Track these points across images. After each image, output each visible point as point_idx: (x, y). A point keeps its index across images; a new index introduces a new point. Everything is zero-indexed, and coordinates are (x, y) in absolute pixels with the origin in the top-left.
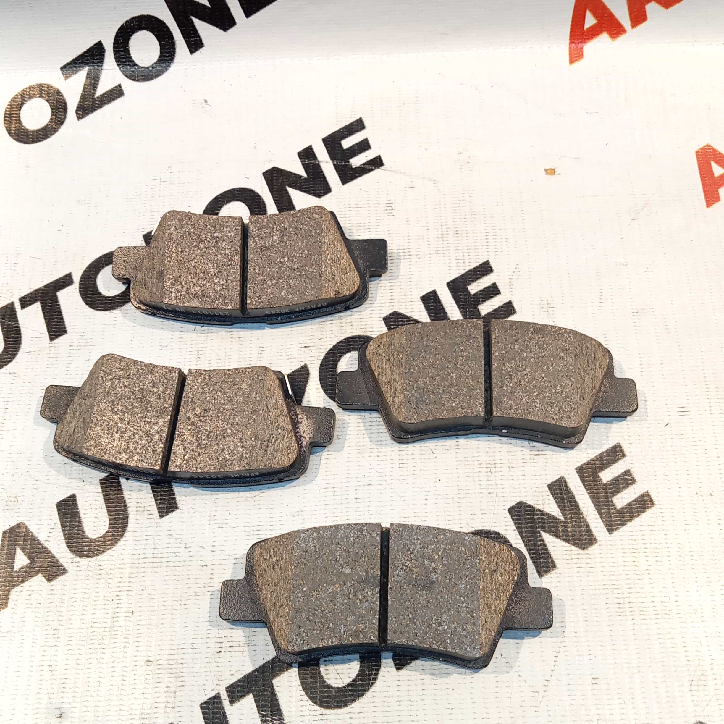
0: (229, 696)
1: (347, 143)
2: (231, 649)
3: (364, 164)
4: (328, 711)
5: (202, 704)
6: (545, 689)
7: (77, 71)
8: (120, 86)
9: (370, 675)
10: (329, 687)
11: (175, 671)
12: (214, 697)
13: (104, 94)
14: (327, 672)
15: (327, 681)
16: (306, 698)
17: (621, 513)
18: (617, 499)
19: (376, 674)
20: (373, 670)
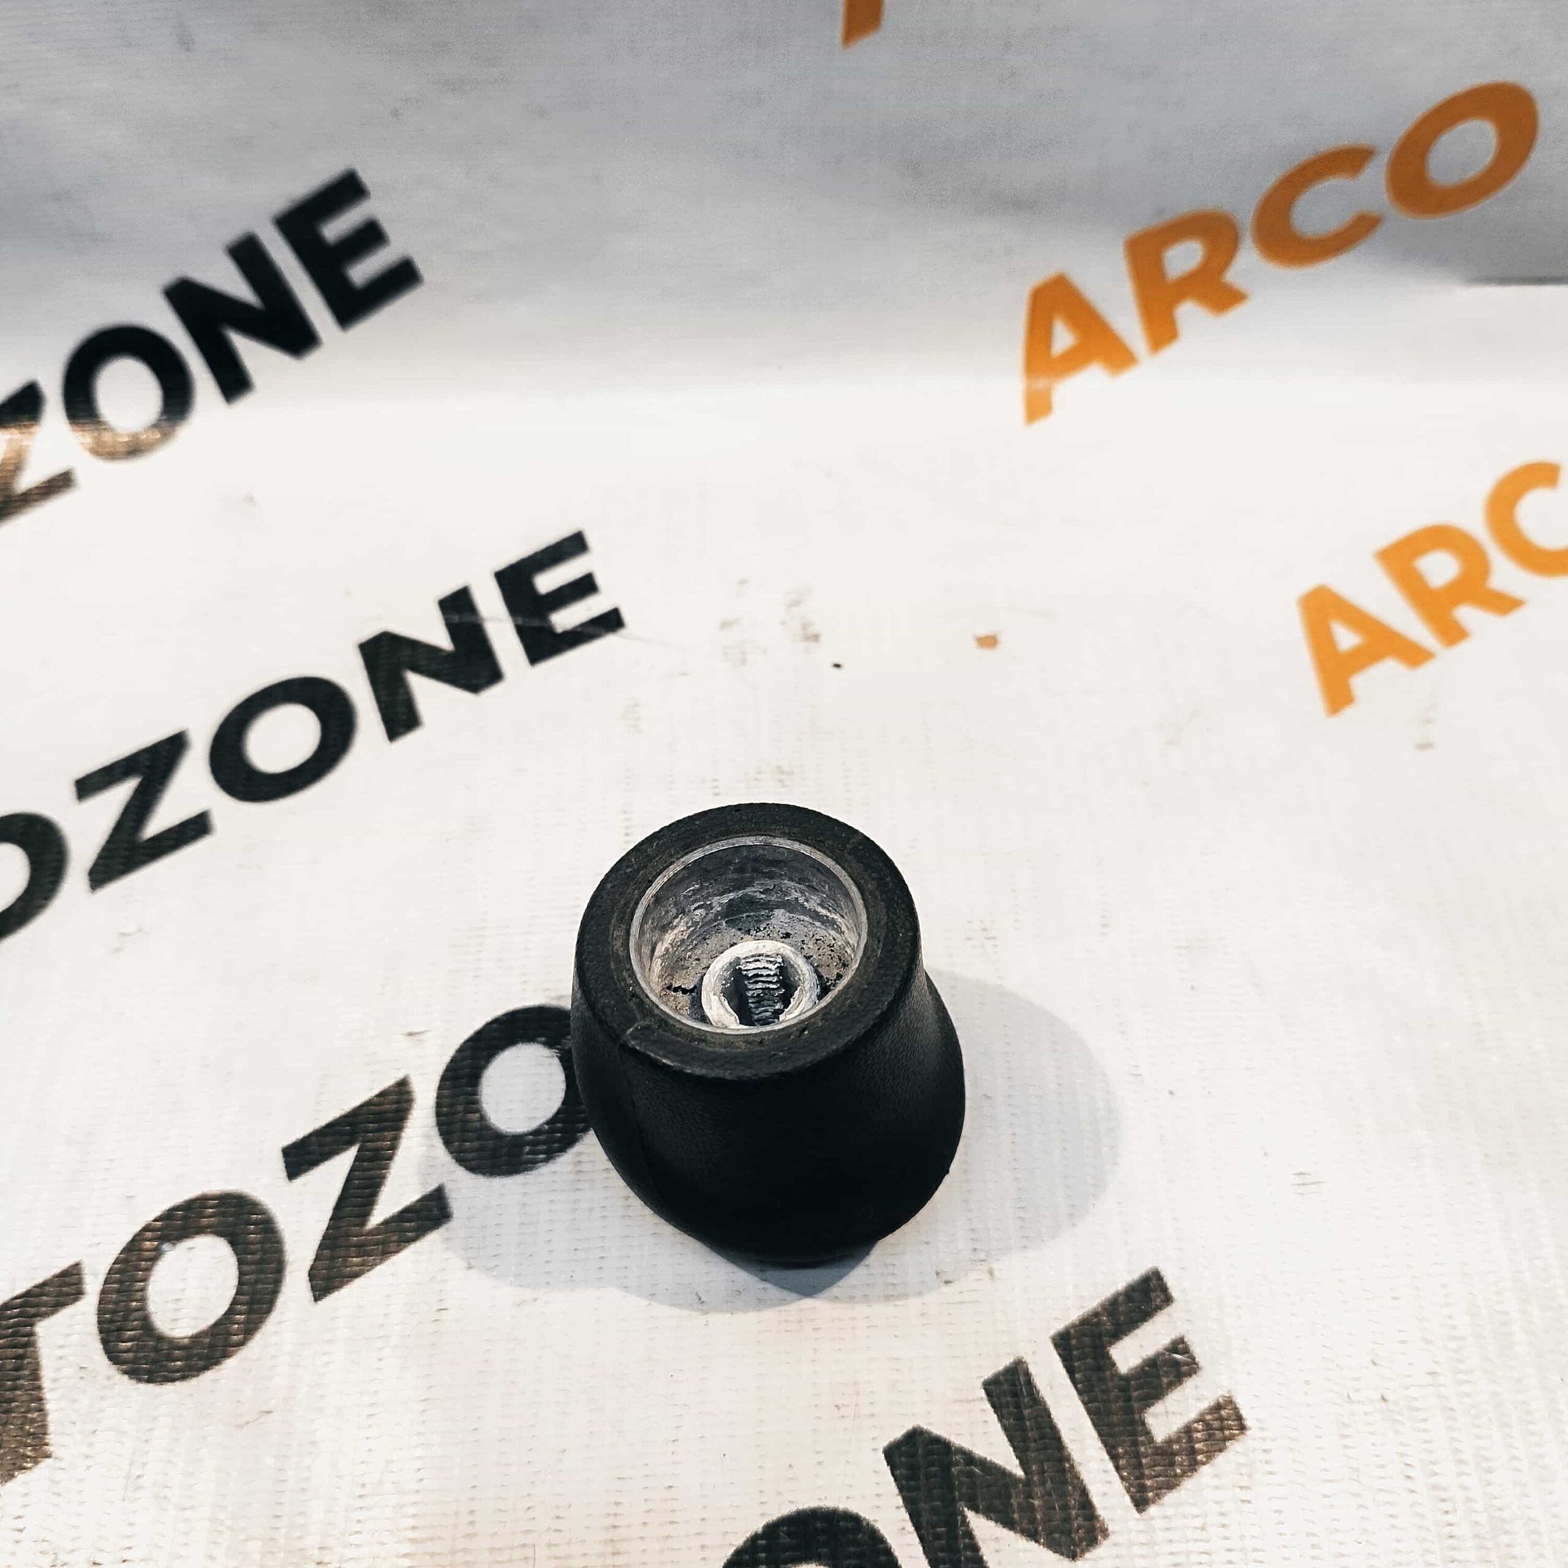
1: (546, 582)
3: (583, 625)
8: (69, 472)
13: (35, 486)
17: (1165, 1453)
18: (1156, 1416)
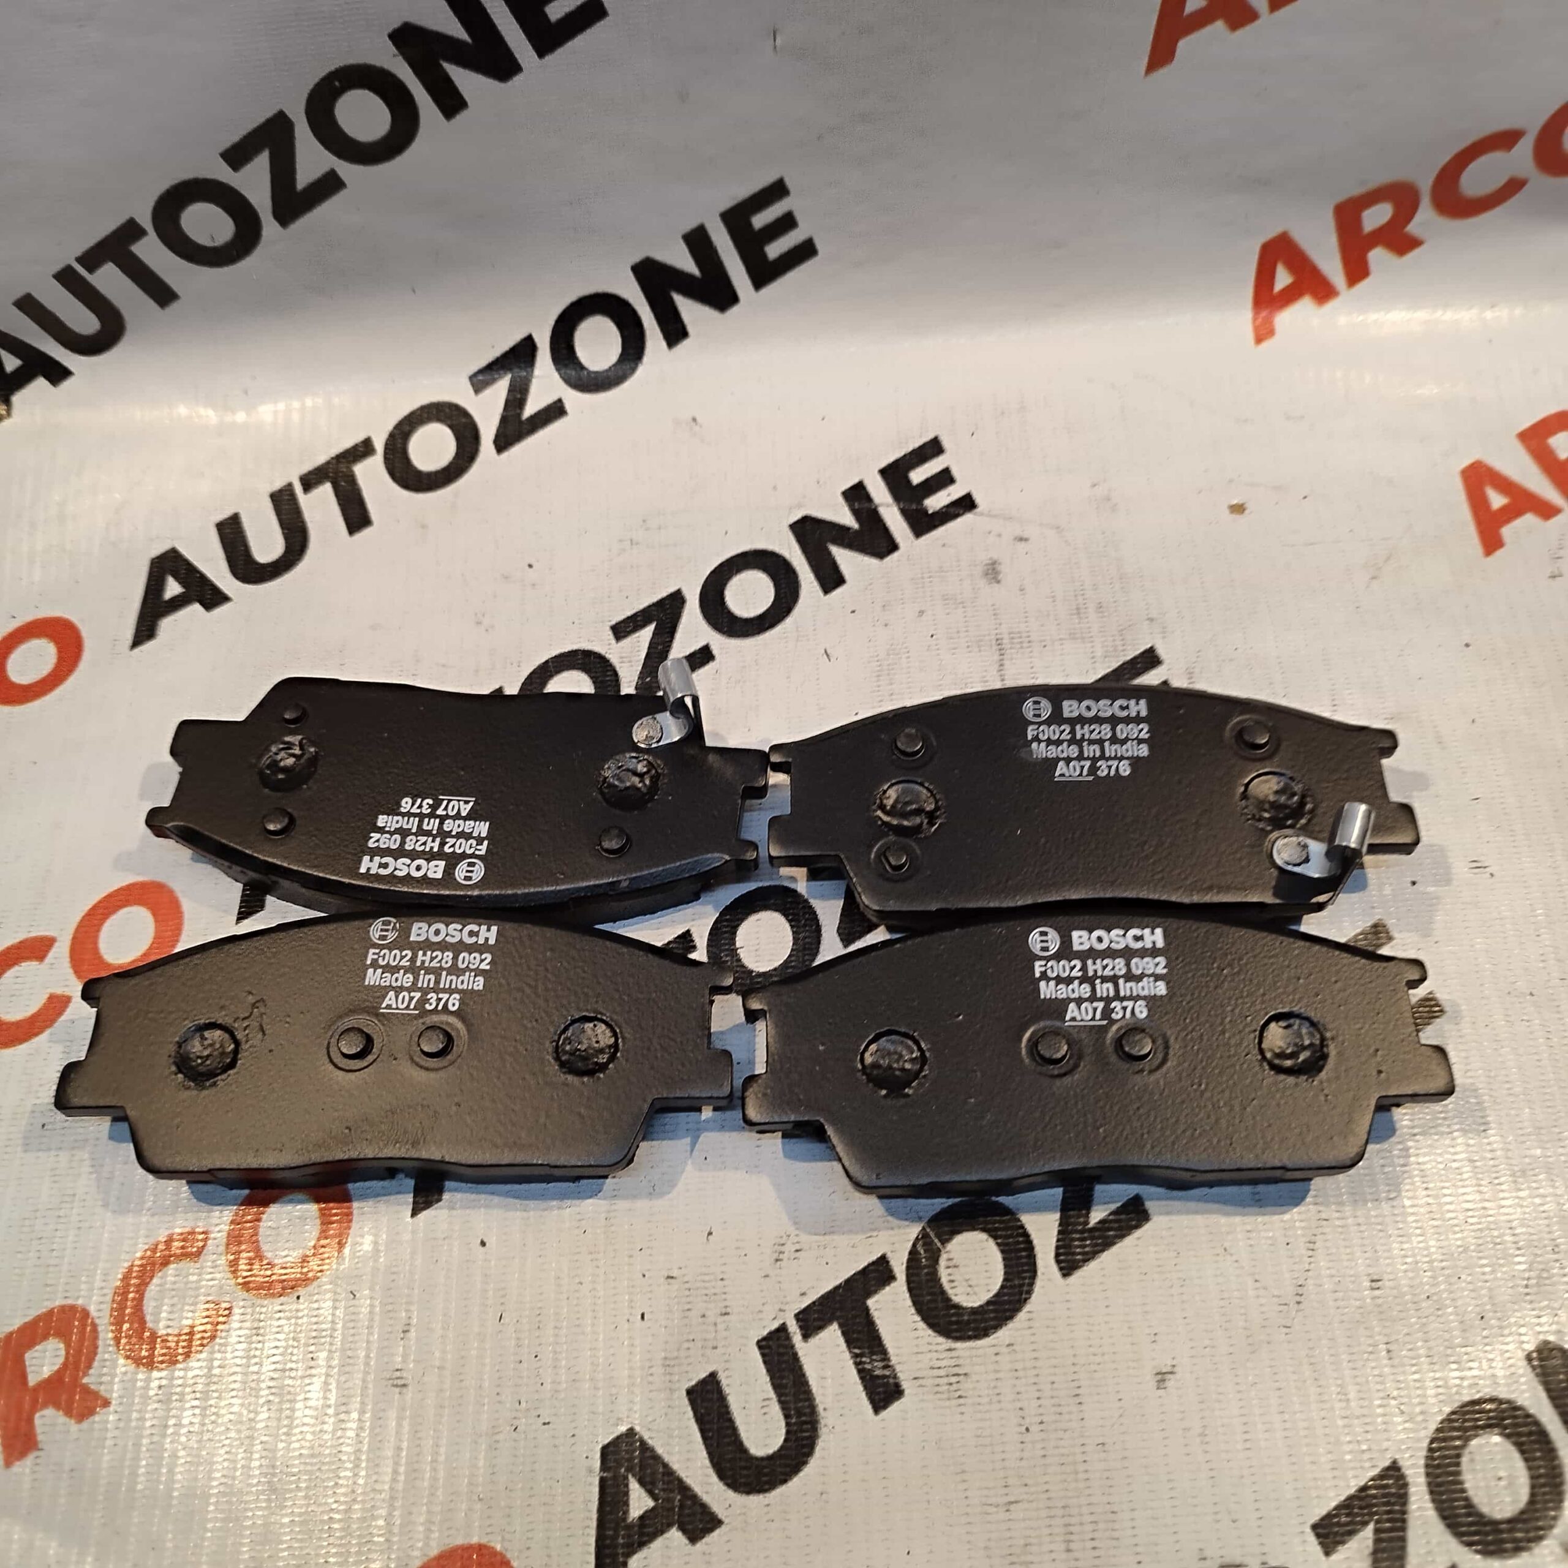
0: (801, 1328)
1: (917, 476)
2: (798, 1254)
3: (948, 506)
4: (959, 1345)
5: (758, 1342)
6: (1298, 1299)
7: (493, 381)
8: (560, 401)
9: (1022, 1285)
10: (957, 1307)
11: (713, 1291)
12: (778, 1330)
13: (536, 414)
14: (953, 1285)
15: (953, 1298)
16: (922, 1325)
19: (1032, 1284)
20: (1025, 1278)
